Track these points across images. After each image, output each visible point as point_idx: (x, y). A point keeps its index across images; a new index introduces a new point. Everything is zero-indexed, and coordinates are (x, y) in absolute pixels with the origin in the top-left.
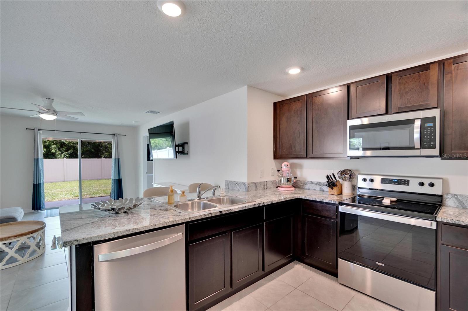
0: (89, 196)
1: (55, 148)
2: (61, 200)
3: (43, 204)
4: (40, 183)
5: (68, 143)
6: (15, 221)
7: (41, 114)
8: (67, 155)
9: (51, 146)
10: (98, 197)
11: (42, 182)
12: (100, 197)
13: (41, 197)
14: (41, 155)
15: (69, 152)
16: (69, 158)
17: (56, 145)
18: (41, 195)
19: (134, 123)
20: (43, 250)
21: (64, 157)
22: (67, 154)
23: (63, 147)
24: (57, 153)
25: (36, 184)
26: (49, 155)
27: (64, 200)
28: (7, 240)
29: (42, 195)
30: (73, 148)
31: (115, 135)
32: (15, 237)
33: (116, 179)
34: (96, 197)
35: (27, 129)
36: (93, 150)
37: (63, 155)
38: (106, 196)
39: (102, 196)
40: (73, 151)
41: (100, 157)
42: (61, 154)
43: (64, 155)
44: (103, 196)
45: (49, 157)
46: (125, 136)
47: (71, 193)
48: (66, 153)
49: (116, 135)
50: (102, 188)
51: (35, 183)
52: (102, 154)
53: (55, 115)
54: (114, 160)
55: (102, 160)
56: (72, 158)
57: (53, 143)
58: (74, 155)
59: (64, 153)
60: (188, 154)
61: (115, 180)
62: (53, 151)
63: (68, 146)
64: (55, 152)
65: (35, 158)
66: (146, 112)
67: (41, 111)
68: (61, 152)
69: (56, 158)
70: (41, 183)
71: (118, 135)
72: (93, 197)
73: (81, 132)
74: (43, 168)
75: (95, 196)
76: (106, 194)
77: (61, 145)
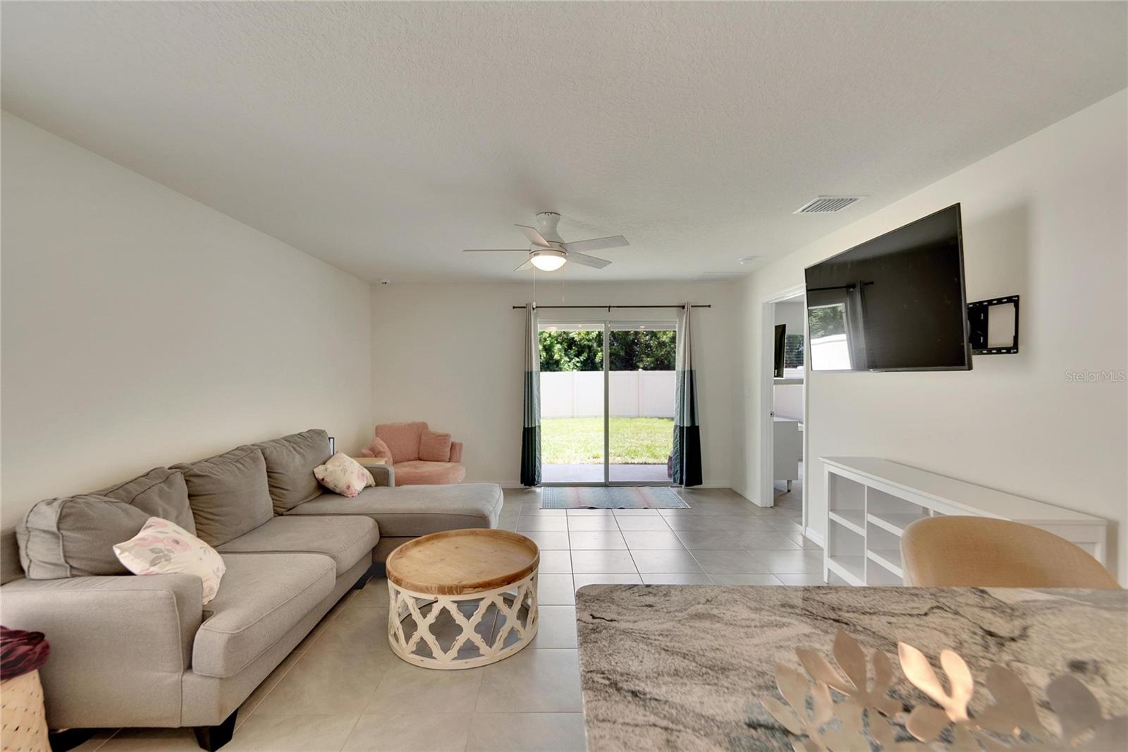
0: (619, 459)
1: (560, 350)
2: (569, 463)
3: (539, 473)
4: (533, 426)
5: (581, 340)
6: (486, 528)
7: (535, 255)
8: (578, 365)
9: (553, 346)
10: (638, 464)
11: (537, 424)
12: (642, 464)
13: (535, 457)
14: (536, 367)
15: (582, 358)
16: (582, 370)
17: (561, 344)
18: (535, 454)
19: (742, 263)
20: (532, 629)
21: (573, 369)
22: (578, 362)
23: (571, 348)
24: (563, 360)
25: (528, 428)
26: (550, 365)
27: (574, 463)
28: (460, 594)
29: (537, 453)
30: (587, 350)
31: (683, 307)
32: (476, 589)
33: (685, 425)
34: (634, 464)
35: (514, 307)
36: (622, 353)
37: (571, 364)
38: (655, 464)
39: (645, 463)
40: (588, 356)
41: (633, 367)
42: (569, 362)
43: (574, 364)
44: (647, 462)
45: (551, 368)
46: (708, 308)
47: (586, 448)
48: (577, 359)
49: (686, 307)
50: (642, 440)
51: (526, 426)
52: (639, 362)
53: (562, 256)
54: (681, 375)
55: (638, 375)
56: (585, 370)
57: (557, 340)
58: (590, 365)
59: (574, 361)
60: (1014, 348)
61: (682, 429)
62: (557, 357)
63: (580, 345)
64: (559, 358)
65: (527, 371)
66: (803, 211)
67: (534, 248)
68: (569, 358)
69: (561, 370)
70: (535, 427)
71: (692, 306)
72: (628, 463)
73: (610, 307)
74: (539, 393)
75: (633, 461)
76: (655, 457)
77: (570, 344)
